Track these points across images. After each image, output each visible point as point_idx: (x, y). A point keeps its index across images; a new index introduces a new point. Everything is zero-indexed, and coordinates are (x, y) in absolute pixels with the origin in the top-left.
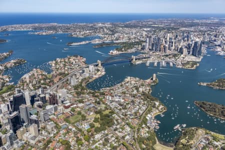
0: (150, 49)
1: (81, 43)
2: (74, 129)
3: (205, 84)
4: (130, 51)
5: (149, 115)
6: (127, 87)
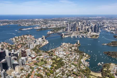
0: (70, 30)
1: (28, 29)
2: (42, 68)
3: (106, 44)
4: (59, 31)
5: (82, 60)
6: (65, 48)
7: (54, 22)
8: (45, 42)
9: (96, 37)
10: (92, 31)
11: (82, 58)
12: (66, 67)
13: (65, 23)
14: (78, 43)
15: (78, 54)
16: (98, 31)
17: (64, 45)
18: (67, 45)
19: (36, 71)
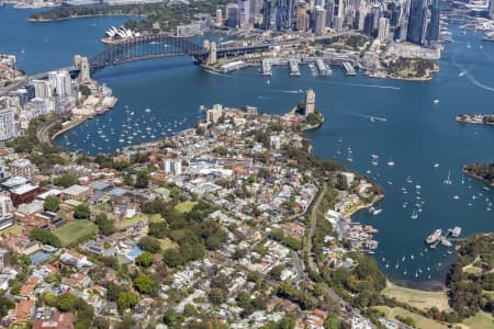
0: (256, 26)
2: (84, 261)
3: (479, 119)
4: (184, 30)
5: (331, 212)
6: (223, 136)
8: (92, 100)
9: (421, 73)
10: (397, 33)
11: (331, 202)
12: (238, 255)
14: (310, 109)
15: (306, 179)
16: (433, 34)
17: (221, 121)
18: (240, 121)
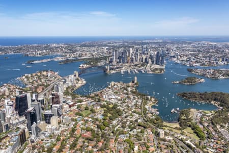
0: (117, 62)
1: (43, 61)
2: (90, 119)
3: (178, 82)
4: (99, 64)
5: (146, 106)
6: (116, 89)
7: (86, 49)
8: (80, 82)
9: (161, 72)
10: (153, 62)
11: (146, 104)
12: (126, 117)
13: (105, 51)
14: (136, 82)
15: (138, 98)
16: (162, 62)
17: (114, 85)
18: (119, 85)
19: (82, 124)
